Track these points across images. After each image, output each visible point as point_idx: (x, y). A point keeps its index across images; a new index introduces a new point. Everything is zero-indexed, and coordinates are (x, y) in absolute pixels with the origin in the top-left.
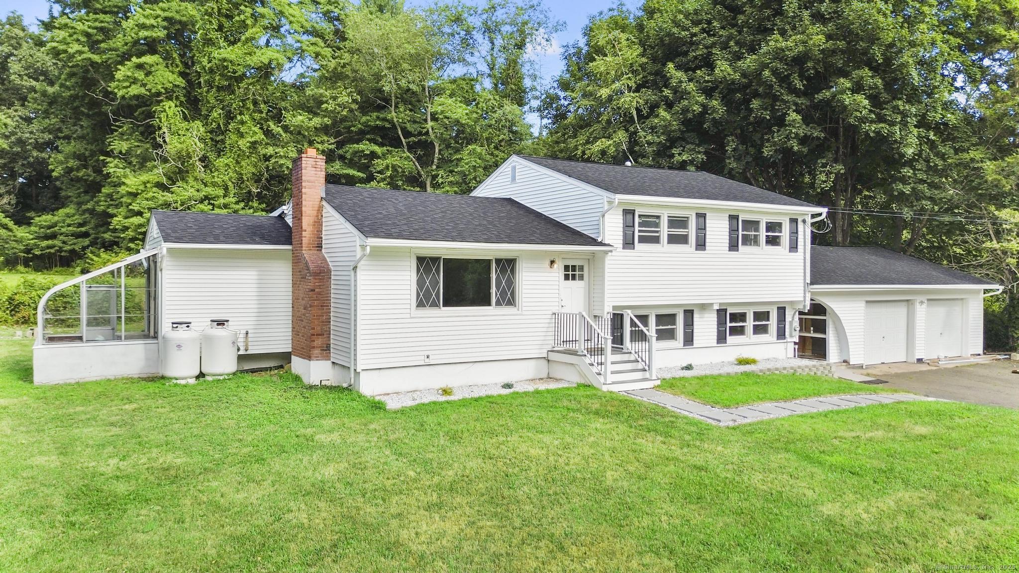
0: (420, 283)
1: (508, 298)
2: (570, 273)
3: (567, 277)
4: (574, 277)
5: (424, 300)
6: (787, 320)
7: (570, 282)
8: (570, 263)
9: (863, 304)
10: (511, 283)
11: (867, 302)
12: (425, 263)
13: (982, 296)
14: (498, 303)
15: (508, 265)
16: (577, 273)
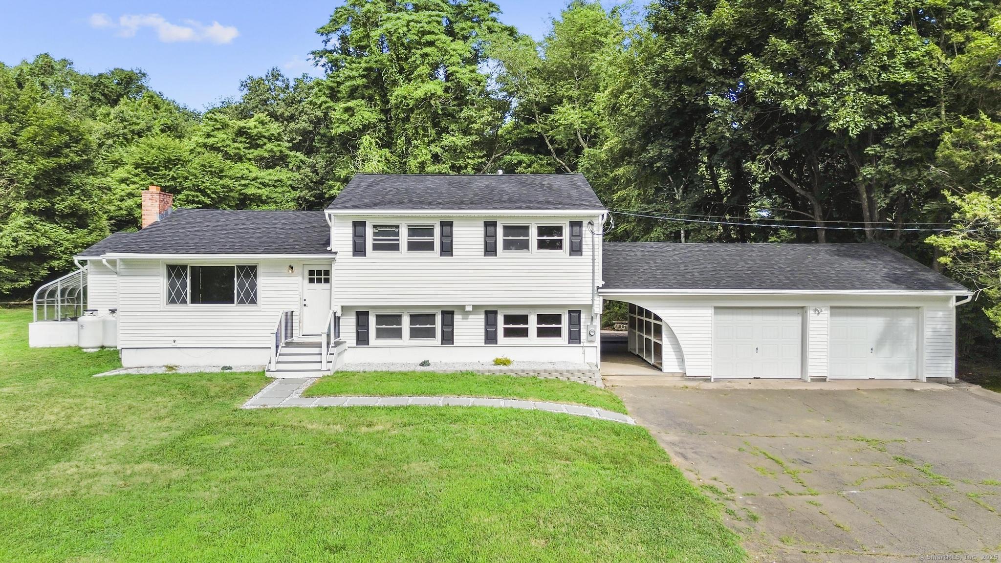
0: (172, 286)
1: (250, 298)
2: (315, 277)
3: (311, 281)
4: (319, 281)
5: (175, 297)
6: (582, 324)
7: (315, 285)
8: (315, 268)
9: (711, 311)
10: (253, 286)
11: (716, 308)
12: (175, 271)
13: (953, 303)
14: (241, 302)
15: (250, 271)
16: (323, 277)
